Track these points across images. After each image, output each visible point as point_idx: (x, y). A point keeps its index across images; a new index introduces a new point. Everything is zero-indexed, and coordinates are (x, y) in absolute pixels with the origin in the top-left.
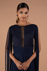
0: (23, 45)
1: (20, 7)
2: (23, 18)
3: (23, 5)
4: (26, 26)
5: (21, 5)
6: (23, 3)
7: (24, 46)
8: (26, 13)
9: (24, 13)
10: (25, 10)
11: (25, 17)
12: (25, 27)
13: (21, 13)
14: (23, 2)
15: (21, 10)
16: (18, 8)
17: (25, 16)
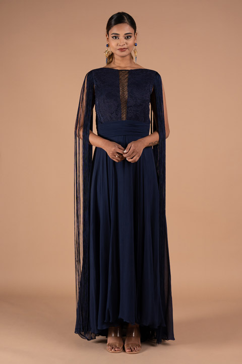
0: (124, 117)
1: (113, 22)
2: (122, 50)
3: (120, 18)
4: (131, 70)
5: (115, 18)
6: (119, 13)
7: (127, 118)
8: (128, 37)
9: (122, 37)
10: (126, 28)
11: (125, 46)
12: (131, 72)
13: (116, 38)
14: (120, 11)
15: (115, 30)
16: (109, 26)
17: (127, 44)
